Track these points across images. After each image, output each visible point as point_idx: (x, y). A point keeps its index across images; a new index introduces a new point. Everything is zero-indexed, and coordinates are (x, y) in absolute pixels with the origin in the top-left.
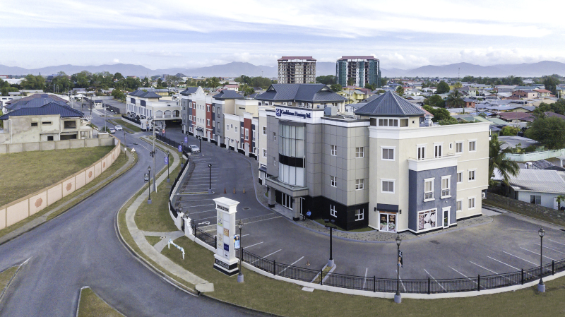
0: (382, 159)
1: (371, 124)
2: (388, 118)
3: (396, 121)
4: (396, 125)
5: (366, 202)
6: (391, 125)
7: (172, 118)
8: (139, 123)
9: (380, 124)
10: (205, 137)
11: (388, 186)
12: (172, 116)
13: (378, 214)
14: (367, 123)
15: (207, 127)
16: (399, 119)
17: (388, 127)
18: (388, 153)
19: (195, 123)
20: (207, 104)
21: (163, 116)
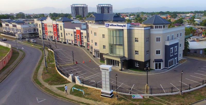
0: (156, 42)
1: (151, 28)
2: (158, 25)
3: (161, 26)
4: (161, 28)
5: (149, 59)
6: (159, 28)
7: (32, 32)
8: (15, 36)
9: (155, 28)
10: (54, 39)
11: (158, 52)
12: (32, 31)
13: (155, 63)
14: (150, 28)
15: (54, 35)
16: (162, 25)
17: (158, 29)
18: (158, 39)
19: (47, 34)
20: (53, 25)
21: (28, 31)
